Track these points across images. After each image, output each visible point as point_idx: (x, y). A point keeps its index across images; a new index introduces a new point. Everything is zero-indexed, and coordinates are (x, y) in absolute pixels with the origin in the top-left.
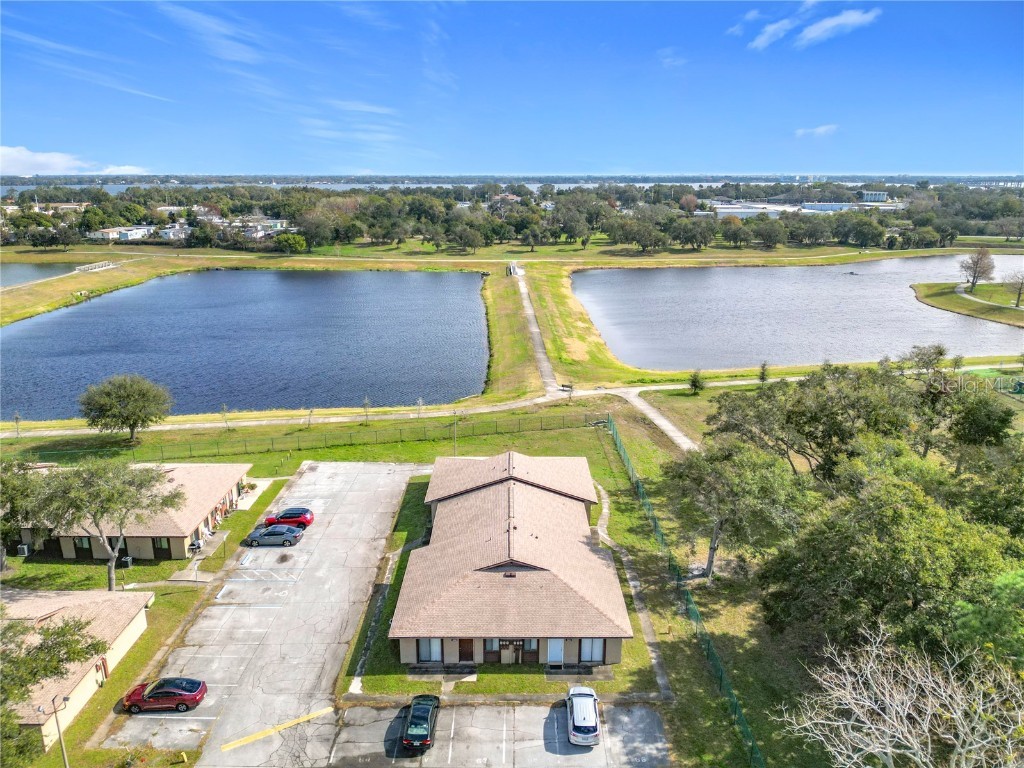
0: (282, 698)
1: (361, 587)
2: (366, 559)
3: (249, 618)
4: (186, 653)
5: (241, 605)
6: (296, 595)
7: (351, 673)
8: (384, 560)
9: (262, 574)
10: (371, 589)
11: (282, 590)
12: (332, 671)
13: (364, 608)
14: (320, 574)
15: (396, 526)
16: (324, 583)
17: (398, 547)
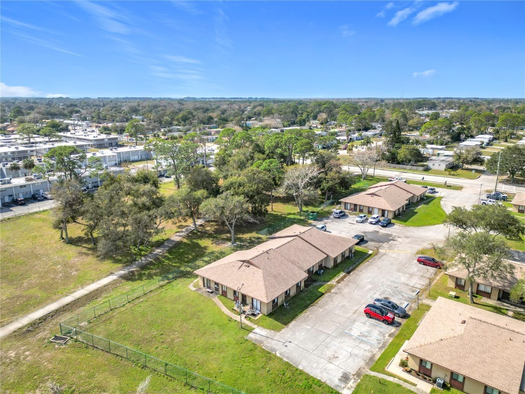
0: (394, 256)
1: (355, 275)
2: (347, 285)
3: (403, 279)
4: (428, 275)
5: (407, 285)
6: (383, 281)
7: (370, 255)
8: (338, 282)
9: (398, 295)
10: (351, 274)
11: (389, 285)
12: (376, 257)
13: (358, 269)
14: (370, 286)
15: (320, 296)
16: (370, 282)
17: (328, 285)
